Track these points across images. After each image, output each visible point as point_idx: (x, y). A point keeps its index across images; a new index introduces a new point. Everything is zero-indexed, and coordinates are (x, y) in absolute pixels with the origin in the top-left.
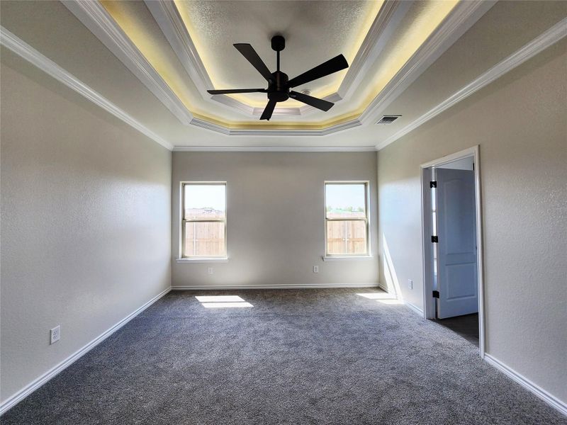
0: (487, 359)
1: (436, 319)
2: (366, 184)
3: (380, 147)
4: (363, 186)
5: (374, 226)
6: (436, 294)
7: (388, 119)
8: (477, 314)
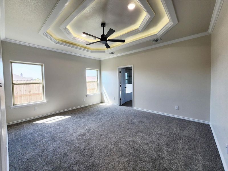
0: (134, 109)
1: (121, 105)
2: (97, 70)
3: (102, 59)
4: (96, 71)
5: (100, 84)
6: (121, 99)
7: (112, 53)
8: (132, 100)
